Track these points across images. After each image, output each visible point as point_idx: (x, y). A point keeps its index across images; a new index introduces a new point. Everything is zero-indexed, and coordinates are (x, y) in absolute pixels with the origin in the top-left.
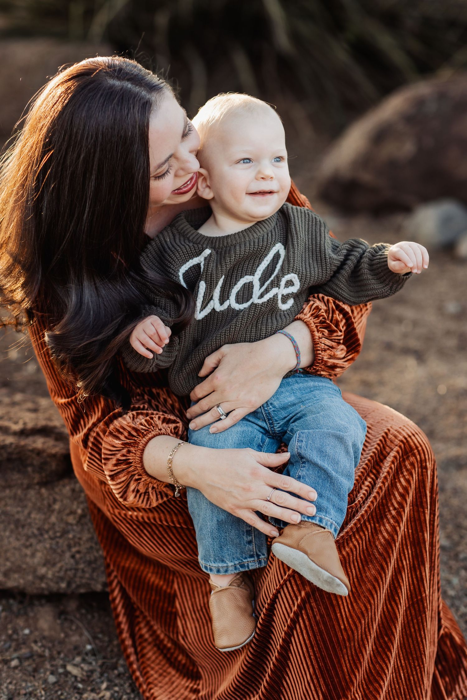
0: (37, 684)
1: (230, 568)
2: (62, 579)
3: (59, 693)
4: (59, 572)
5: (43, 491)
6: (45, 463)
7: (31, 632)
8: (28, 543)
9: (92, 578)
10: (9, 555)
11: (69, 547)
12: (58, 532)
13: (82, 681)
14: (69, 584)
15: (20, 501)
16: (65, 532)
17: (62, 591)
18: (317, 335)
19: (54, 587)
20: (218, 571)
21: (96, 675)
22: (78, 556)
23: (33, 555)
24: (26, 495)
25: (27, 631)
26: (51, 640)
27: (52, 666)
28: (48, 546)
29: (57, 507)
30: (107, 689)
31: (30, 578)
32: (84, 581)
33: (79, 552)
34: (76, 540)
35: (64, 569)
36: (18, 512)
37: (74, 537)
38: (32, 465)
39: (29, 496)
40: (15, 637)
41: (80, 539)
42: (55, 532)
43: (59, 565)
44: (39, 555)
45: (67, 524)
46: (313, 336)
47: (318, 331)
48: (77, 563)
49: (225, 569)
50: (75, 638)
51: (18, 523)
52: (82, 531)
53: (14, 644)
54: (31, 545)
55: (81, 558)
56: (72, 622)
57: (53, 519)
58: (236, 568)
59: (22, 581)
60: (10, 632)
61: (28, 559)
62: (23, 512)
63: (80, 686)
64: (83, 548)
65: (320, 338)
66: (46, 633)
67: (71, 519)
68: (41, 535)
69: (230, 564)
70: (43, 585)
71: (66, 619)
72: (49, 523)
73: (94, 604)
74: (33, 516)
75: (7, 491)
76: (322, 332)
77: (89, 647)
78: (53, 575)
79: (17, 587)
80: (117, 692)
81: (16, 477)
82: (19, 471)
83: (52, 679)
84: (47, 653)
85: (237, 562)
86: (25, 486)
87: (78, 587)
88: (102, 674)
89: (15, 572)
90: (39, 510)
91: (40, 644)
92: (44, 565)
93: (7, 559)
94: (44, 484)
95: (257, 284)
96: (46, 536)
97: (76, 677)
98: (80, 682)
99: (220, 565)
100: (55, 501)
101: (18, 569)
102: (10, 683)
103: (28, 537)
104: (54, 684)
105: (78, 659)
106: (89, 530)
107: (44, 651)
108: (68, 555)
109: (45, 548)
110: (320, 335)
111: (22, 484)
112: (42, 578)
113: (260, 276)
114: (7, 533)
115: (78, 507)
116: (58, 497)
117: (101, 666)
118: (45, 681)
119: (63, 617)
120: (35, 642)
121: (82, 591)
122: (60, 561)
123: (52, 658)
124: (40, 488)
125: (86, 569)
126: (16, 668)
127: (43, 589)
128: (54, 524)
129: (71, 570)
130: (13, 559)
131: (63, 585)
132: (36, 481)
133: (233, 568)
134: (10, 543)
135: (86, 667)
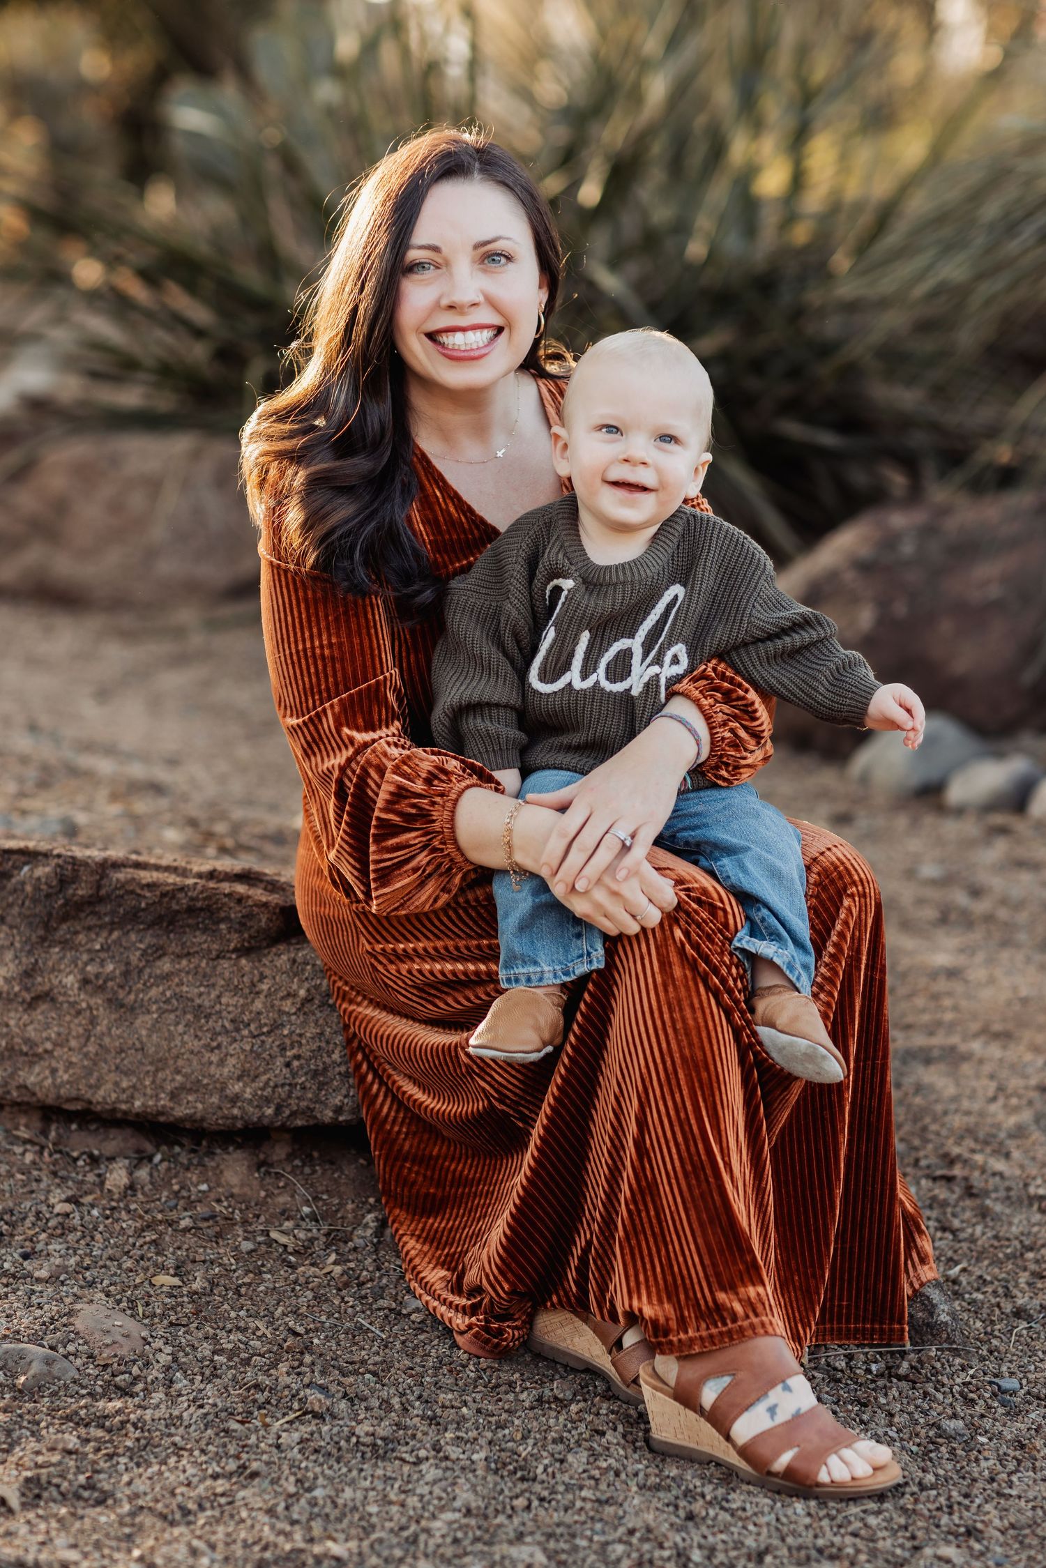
0: (221, 1251)
1: (547, 975)
2: (268, 1100)
3: (260, 1263)
4: (263, 1089)
5: (243, 961)
6: (249, 916)
7: (210, 1189)
8: (214, 1044)
9: (317, 1100)
10: (180, 1063)
11: (283, 1049)
12: (266, 1025)
13: (296, 1253)
14: (278, 1109)
15: (206, 979)
16: (276, 1027)
17: (266, 1122)
18: (704, 702)
19: (253, 1113)
20: (529, 980)
21: (318, 1246)
22: (296, 1063)
23: (222, 1062)
24: (215, 968)
25: (204, 1187)
26: (244, 1199)
27: (245, 1231)
28: (248, 1048)
29: (264, 987)
30: (335, 1263)
31: (215, 1100)
32: (303, 1104)
33: (298, 1057)
34: (295, 1038)
35: (272, 1084)
36: (200, 995)
37: (292, 1033)
38: (227, 919)
39: (219, 969)
40: (184, 1193)
41: (301, 1035)
42: (261, 1026)
43: (264, 1078)
44: (232, 1061)
45: (281, 1012)
46: (700, 707)
47: (705, 698)
48: (294, 1075)
49: (538, 976)
50: (283, 1199)
51: (199, 1011)
52: (305, 1023)
53: (182, 1203)
54: (219, 1047)
55: (301, 1067)
56: (278, 1176)
57: (258, 1005)
58: (555, 977)
59: (200, 1106)
60: (176, 1187)
61: (213, 1069)
62: (209, 993)
63: (292, 1259)
64: (305, 1051)
65: (711, 706)
66: (236, 1191)
67: (288, 1006)
68: (238, 1030)
69: (546, 968)
70: (236, 1111)
71: (268, 1173)
72: (251, 1012)
73: (316, 1154)
74: (224, 1000)
75: (184, 962)
76: (711, 696)
77: (306, 1210)
78: (254, 1095)
79: (190, 1118)
80: (352, 1269)
81: (199, 939)
82: (205, 930)
83: (247, 1246)
84: (237, 1215)
85: (558, 968)
86: (214, 954)
87: (293, 1114)
88: (327, 1246)
89: (190, 1091)
90: (236, 990)
91: (225, 1204)
92: (239, 1078)
93: (178, 1072)
94: (244, 951)
95: (638, 652)
96: (246, 1032)
97: (285, 1246)
98: (291, 1254)
99: (531, 969)
100: (262, 977)
101: (195, 1087)
102: (179, 1248)
103: (216, 1034)
104: (250, 1252)
105: (288, 1225)
106: (316, 1022)
107: (233, 1213)
108: (279, 1061)
109: (243, 1050)
110: (711, 701)
111: (210, 951)
112: (235, 1099)
113: (643, 639)
114: (181, 1028)
115: (300, 987)
116: (267, 972)
117: (327, 1235)
118: (236, 1248)
119: (263, 1170)
120: (219, 1201)
121: (299, 1123)
122: (264, 1073)
123: (245, 1222)
124: (238, 957)
125: (308, 1085)
126: (187, 1230)
127: (235, 1118)
128: (259, 1013)
129: (283, 1085)
130: (186, 1070)
131: (269, 1111)
132: (232, 946)
133: (551, 975)
134: (184, 1043)
135: (302, 1235)
